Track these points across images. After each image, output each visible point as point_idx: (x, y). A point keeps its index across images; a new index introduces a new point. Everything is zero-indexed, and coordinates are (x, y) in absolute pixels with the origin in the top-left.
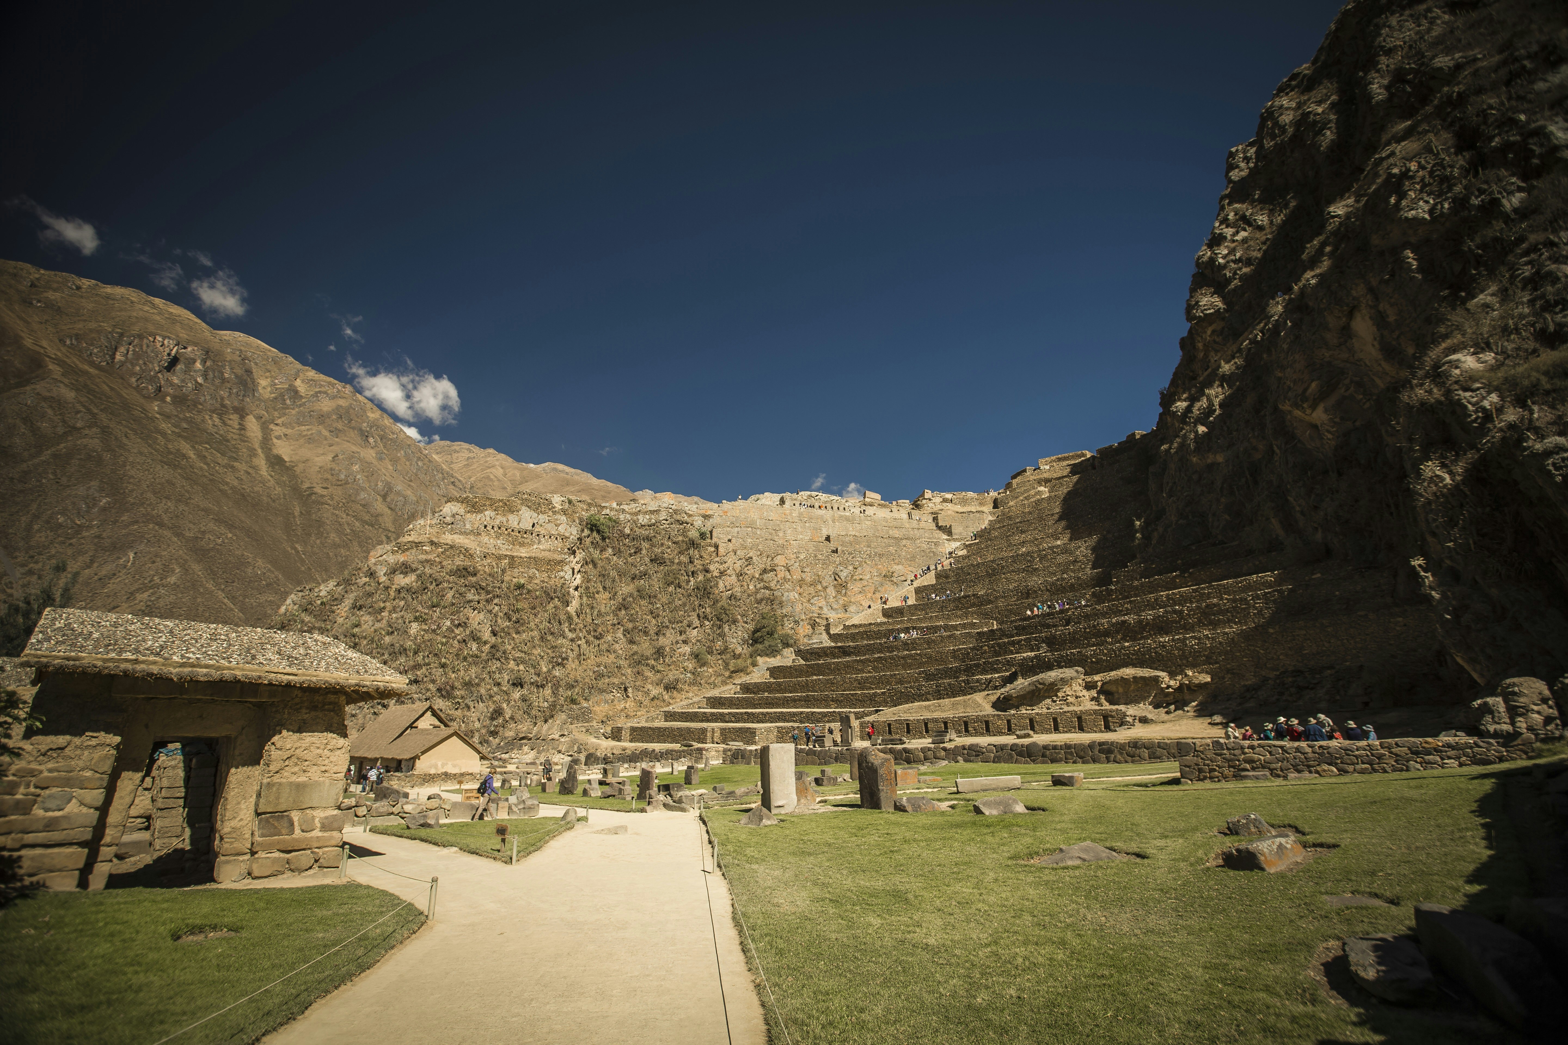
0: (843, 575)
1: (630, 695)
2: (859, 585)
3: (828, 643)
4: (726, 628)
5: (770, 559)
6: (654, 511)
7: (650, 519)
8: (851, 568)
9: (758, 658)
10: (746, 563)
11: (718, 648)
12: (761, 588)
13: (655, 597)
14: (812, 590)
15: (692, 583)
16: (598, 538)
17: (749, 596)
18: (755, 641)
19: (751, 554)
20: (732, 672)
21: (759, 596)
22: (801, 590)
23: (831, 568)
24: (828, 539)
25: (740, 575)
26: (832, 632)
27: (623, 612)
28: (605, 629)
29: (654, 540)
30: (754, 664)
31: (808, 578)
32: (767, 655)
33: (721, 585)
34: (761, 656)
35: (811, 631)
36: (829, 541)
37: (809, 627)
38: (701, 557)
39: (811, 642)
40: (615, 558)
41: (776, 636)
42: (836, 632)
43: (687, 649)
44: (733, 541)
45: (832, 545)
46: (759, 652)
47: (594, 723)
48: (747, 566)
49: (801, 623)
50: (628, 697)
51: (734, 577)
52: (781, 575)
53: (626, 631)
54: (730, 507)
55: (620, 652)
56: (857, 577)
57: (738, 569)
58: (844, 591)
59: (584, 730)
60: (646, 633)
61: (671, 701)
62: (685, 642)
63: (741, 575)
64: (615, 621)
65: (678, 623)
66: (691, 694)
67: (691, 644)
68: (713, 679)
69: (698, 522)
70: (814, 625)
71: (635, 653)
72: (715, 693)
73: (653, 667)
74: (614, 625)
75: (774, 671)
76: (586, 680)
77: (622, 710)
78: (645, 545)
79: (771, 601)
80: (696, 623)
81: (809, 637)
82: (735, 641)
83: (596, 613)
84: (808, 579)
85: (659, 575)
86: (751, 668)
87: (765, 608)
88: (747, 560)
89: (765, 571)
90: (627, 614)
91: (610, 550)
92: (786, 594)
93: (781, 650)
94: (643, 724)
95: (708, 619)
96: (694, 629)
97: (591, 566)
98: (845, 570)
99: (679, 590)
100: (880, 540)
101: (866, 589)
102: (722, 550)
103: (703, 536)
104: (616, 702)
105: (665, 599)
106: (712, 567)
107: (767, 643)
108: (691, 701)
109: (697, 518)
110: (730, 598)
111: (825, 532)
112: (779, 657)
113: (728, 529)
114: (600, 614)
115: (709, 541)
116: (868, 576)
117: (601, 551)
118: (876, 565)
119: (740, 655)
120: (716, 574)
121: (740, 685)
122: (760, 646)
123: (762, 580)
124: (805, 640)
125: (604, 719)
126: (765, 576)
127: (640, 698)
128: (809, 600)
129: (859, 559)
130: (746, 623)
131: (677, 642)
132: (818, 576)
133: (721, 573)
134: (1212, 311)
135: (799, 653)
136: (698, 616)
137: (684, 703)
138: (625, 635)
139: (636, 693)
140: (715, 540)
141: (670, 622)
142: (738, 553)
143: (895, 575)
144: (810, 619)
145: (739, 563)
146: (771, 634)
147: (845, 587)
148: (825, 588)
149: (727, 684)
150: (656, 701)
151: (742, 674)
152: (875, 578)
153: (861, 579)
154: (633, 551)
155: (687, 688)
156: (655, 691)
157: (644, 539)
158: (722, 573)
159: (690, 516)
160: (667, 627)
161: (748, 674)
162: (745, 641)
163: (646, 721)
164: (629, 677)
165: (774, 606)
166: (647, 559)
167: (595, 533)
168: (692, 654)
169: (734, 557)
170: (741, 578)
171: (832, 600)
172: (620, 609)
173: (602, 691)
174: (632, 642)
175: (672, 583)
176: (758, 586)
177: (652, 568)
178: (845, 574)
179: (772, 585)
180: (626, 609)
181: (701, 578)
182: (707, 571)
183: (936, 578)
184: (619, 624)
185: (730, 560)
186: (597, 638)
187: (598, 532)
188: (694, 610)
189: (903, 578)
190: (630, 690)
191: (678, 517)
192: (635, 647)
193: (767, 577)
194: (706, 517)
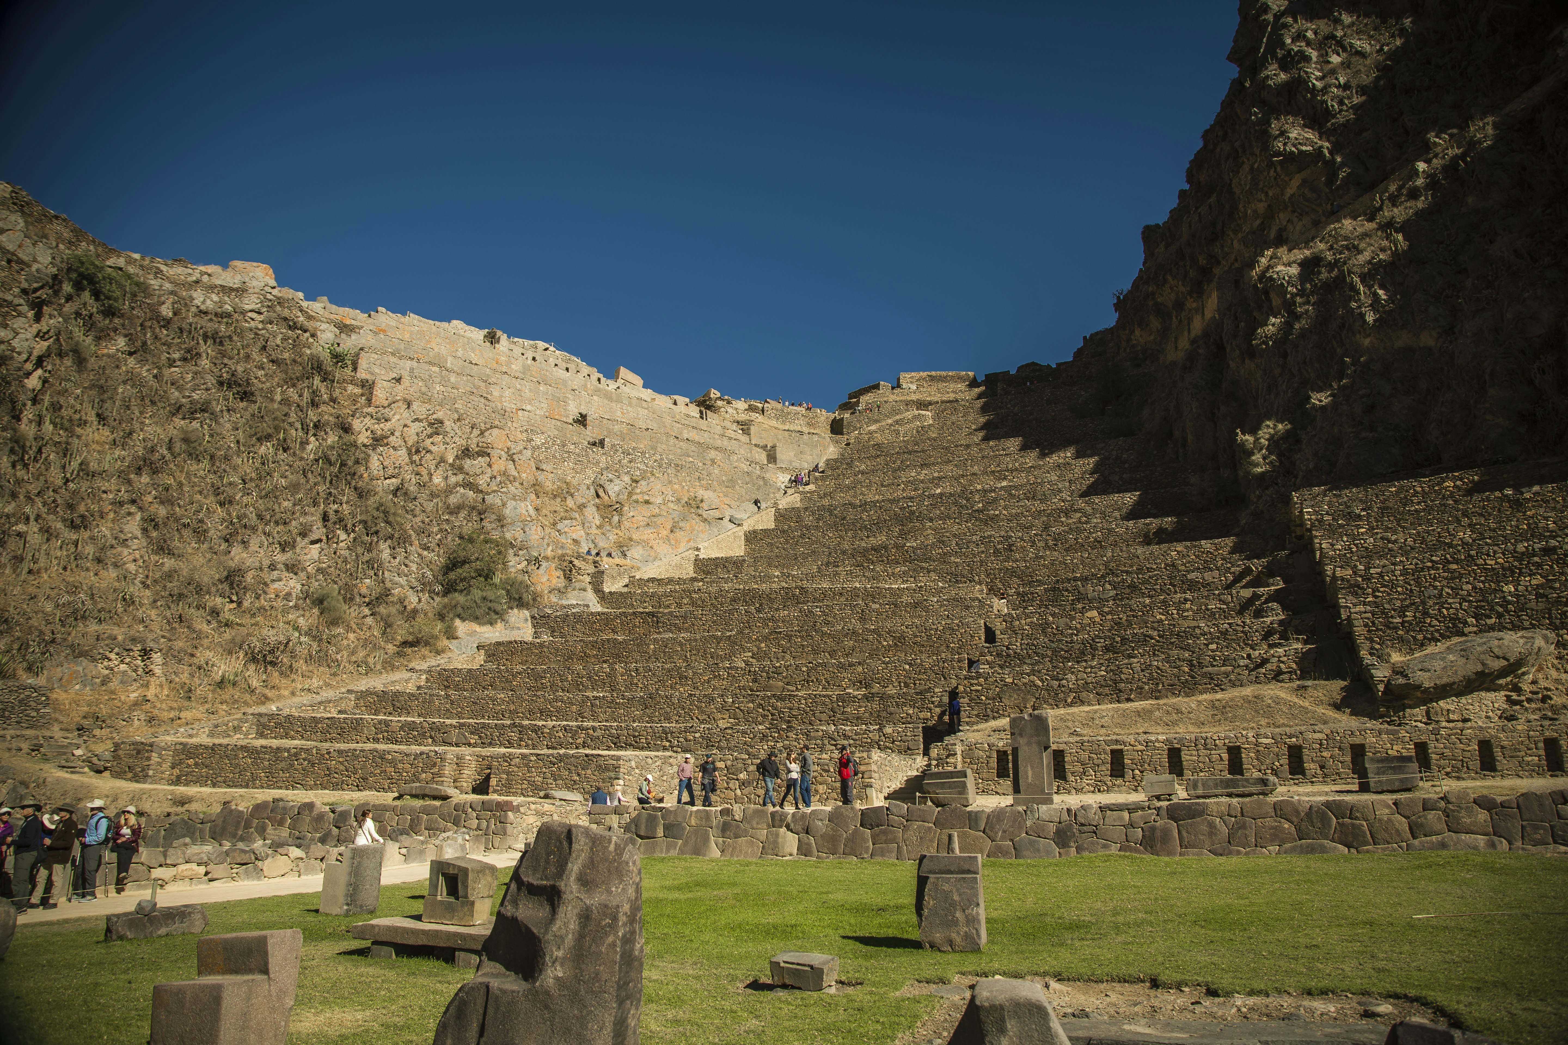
0: (614, 489)
1: (158, 670)
2: (646, 511)
3: (596, 607)
4: (384, 550)
5: (476, 432)
6: (232, 289)
7: (221, 303)
8: (627, 479)
9: (458, 622)
10: (429, 430)
11: (364, 591)
12: (457, 484)
13: (227, 458)
14: (557, 504)
15: (311, 447)
16: (93, 306)
17: (433, 495)
18: (449, 589)
19: (440, 415)
20: (405, 644)
21: (453, 500)
22: (539, 502)
23: (591, 474)
24: (582, 420)
25: (416, 450)
26: (607, 590)
27: (145, 479)
28: (95, 507)
29: (228, 346)
30: (451, 635)
31: (549, 482)
32: (476, 619)
33: (375, 463)
34: (463, 620)
35: (561, 583)
36: (585, 426)
37: (560, 573)
38: (333, 400)
39: (565, 602)
40: (131, 361)
41: (497, 580)
42: (615, 588)
43: (293, 584)
44: (406, 382)
45: (591, 433)
46: (459, 610)
47: (56, 731)
48: (430, 436)
49: (544, 564)
50: (149, 672)
51: (403, 452)
52: (500, 465)
53: (151, 522)
54: (393, 323)
55: (132, 567)
56: (640, 498)
57: (412, 440)
58: (616, 519)
59: (25, 746)
60: (200, 534)
61: (269, 693)
62: (292, 568)
63: (418, 451)
64: (124, 495)
65: (277, 523)
66: (315, 683)
67: (302, 575)
68: (361, 654)
69: (327, 334)
70: (569, 572)
71: (170, 575)
72: (377, 683)
73: (215, 612)
74: (121, 504)
75: (493, 651)
76: (34, 622)
77: (136, 704)
78: (207, 349)
79: (480, 511)
80: (318, 531)
81: (561, 592)
82: (402, 581)
83: (75, 465)
84: (549, 486)
85: (235, 417)
86: (446, 642)
87: (465, 524)
88: (431, 425)
89: (466, 453)
90: (156, 486)
91: (121, 342)
92: (511, 504)
93: (505, 612)
94: (203, 739)
95: (345, 529)
96: (313, 542)
97: (68, 362)
98: (617, 481)
99: (282, 456)
100: (672, 441)
101: (659, 520)
102: (380, 394)
103: (338, 358)
104: (114, 684)
105: (247, 466)
106: (357, 424)
107: (477, 594)
108: (319, 698)
109: (324, 326)
110: (395, 493)
111: (573, 410)
112: (500, 625)
113: (393, 360)
114: (84, 470)
115: (348, 371)
116: (659, 500)
117: (98, 339)
118: (670, 482)
119: (415, 611)
120: (363, 438)
121: (429, 672)
122: (460, 598)
123: (461, 469)
124: (554, 599)
125: (85, 723)
126: (467, 463)
127: (185, 677)
128: (554, 524)
129: (642, 467)
130: (426, 548)
131: (272, 567)
132: (567, 484)
133: (376, 439)
134: (1309, 148)
135: (540, 621)
136: (325, 518)
137: (306, 699)
138: (145, 530)
139: (174, 666)
140: (362, 374)
141: (260, 517)
142: (415, 406)
143: (705, 506)
144: (561, 558)
145: (415, 427)
146: (487, 575)
147: (619, 511)
148: (582, 507)
149: (393, 668)
150: (230, 690)
151: (425, 651)
152: (671, 505)
153: (647, 502)
154: (176, 356)
155: (300, 665)
156: (224, 667)
157: (206, 337)
158: (378, 441)
159: (310, 318)
160: (254, 529)
161: (438, 653)
162: (424, 585)
163: (211, 735)
164: (155, 627)
165: (485, 523)
166: (211, 380)
167: (86, 295)
168: (306, 595)
169: (406, 414)
170: (416, 458)
171: (594, 530)
172: (139, 471)
173: (79, 653)
174: (163, 548)
175: (268, 437)
176: (453, 480)
177: (219, 400)
178: (617, 488)
179: (482, 481)
180: (155, 472)
181: (332, 439)
182: (346, 429)
183: (776, 520)
184: (133, 502)
185: (399, 416)
186: (73, 526)
187: (96, 294)
188: (315, 504)
189: (717, 514)
190: (157, 657)
191: (286, 313)
192: (169, 563)
193: (472, 465)
194: (344, 328)
